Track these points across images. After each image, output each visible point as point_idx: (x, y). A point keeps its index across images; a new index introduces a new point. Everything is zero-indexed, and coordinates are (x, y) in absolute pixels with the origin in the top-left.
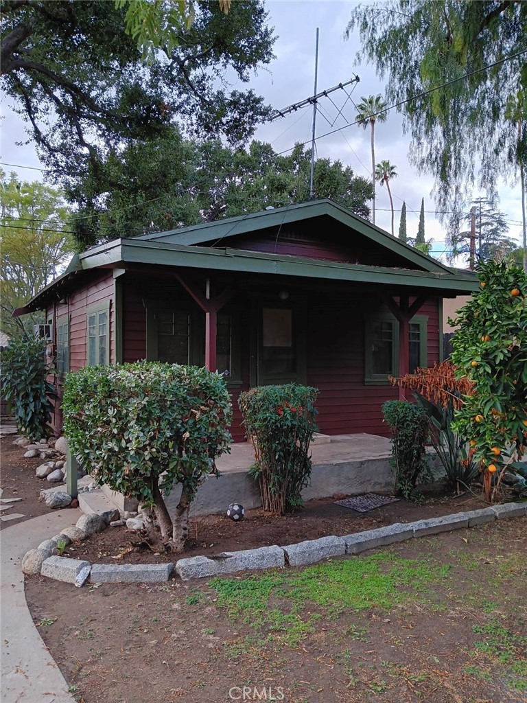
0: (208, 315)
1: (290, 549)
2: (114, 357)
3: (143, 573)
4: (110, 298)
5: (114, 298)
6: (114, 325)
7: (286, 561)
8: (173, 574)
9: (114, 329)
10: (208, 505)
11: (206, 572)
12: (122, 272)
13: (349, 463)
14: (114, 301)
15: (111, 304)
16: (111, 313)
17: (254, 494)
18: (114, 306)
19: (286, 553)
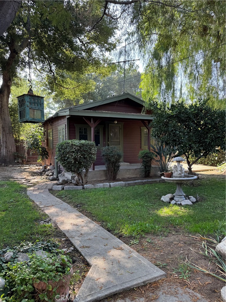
0: (92, 128)
1: (111, 184)
2: (67, 138)
3: (76, 187)
4: (65, 123)
5: (66, 124)
6: (67, 131)
7: (110, 187)
8: (83, 188)
9: (67, 132)
10: (93, 178)
11: (91, 187)
12: (69, 116)
13: (132, 169)
14: (67, 125)
15: (66, 126)
16: (66, 128)
17: (105, 176)
18: (67, 126)
19: (110, 185)
